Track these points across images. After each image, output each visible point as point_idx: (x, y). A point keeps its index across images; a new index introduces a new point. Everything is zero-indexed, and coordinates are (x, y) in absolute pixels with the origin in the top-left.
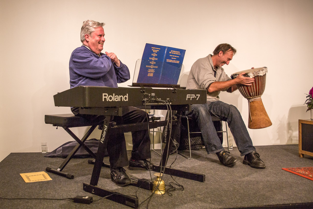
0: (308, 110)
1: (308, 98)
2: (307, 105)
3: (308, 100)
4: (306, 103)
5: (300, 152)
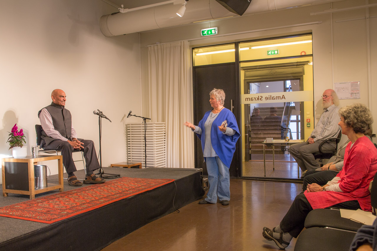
0: (10, 148)
2: (10, 143)
3: (10, 138)
4: (9, 141)
5: (5, 192)
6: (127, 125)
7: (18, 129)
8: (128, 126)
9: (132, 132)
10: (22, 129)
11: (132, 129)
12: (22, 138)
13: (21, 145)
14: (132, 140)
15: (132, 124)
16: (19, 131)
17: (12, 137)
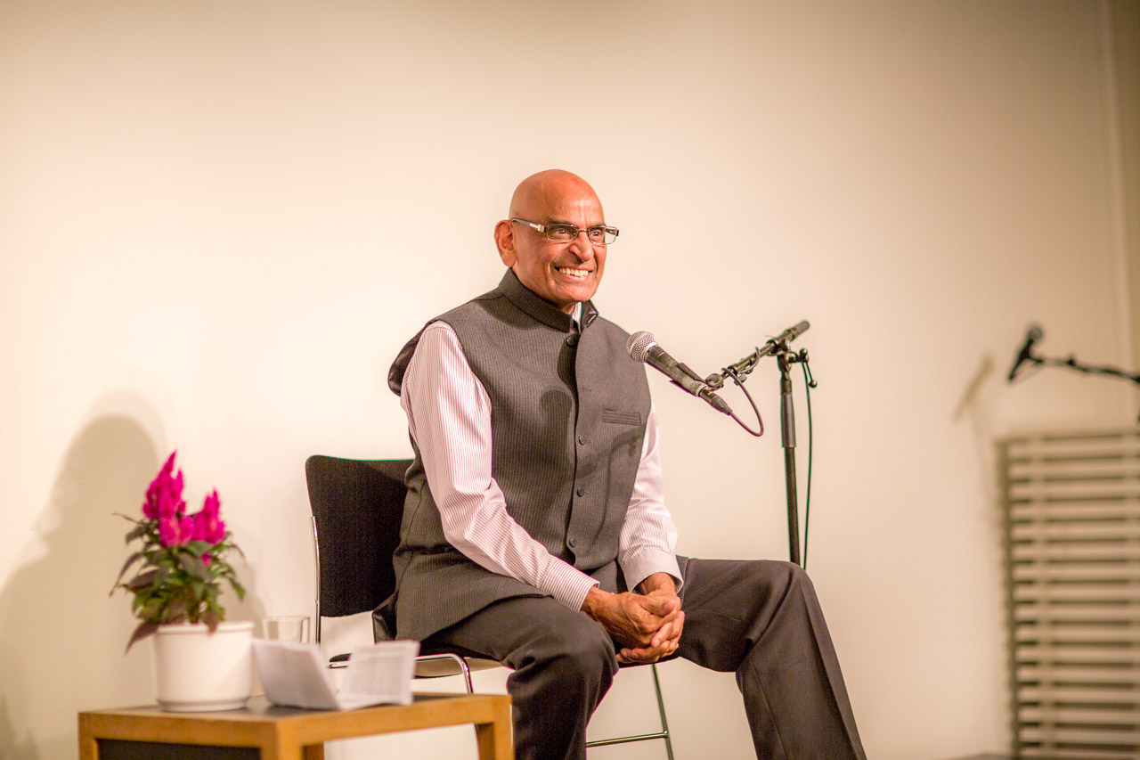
0: (140, 634)
1: (138, 545)
2: (131, 596)
3: (135, 558)
4: (125, 586)
6: (1003, 446)
7: (185, 496)
8: (1016, 451)
9: (1051, 500)
10: (215, 494)
11: (1049, 480)
12: (215, 560)
13: (209, 609)
14: (1055, 572)
15: (1048, 439)
16: (194, 506)
17: (146, 554)
